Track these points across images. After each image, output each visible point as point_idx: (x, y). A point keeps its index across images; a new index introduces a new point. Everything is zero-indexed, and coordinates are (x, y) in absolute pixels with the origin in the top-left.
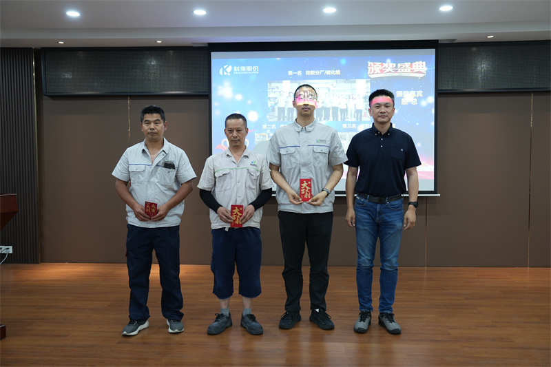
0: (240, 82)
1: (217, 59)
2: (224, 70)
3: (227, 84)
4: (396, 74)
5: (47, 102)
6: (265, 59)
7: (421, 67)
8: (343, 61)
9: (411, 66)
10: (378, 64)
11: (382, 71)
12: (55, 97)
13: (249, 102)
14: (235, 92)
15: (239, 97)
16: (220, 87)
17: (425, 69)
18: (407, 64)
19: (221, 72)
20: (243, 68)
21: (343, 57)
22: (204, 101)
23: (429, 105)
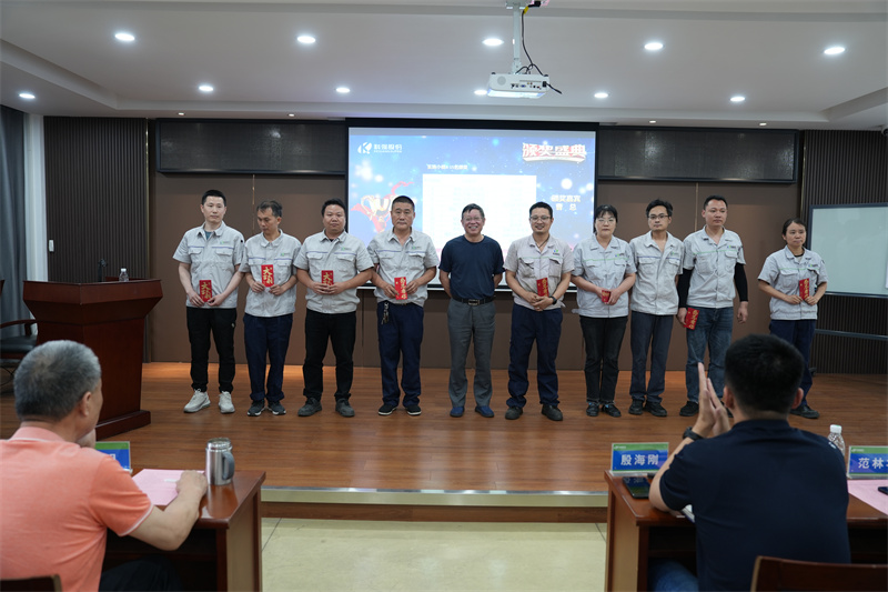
0: (381, 162)
1: (354, 134)
2: (363, 148)
3: (366, 163)
4: (553, 158)
5: (160, 180)
6: (409, 137)
7: (581, 150)
8: (496, 142)
9: (570, 150)
10: (534, 146)
11: (538, 154)
12: (169, 174)
13: (391, 184)
14: (375, 172)
15: (379, 178)
16: (358, 167)
17: (584, 153)
18: (565, 147)
19: (359, 150)
20: (385, 146)
21: (496, 138)
22: (339, 183)
23: (588, 192)
